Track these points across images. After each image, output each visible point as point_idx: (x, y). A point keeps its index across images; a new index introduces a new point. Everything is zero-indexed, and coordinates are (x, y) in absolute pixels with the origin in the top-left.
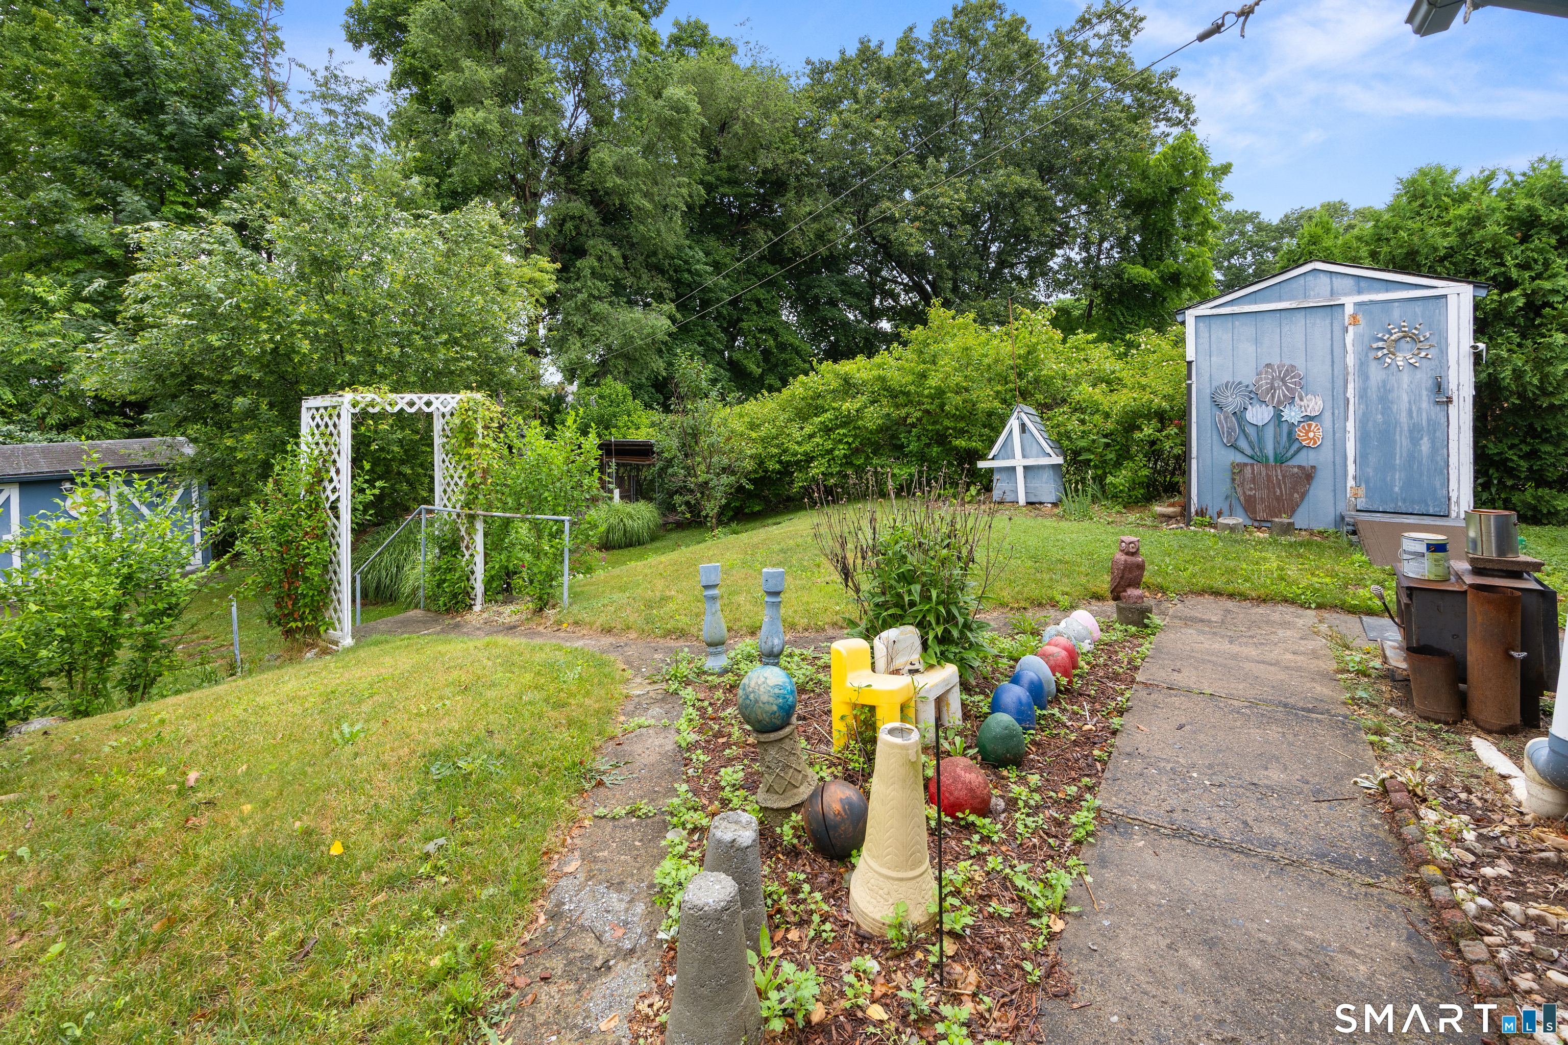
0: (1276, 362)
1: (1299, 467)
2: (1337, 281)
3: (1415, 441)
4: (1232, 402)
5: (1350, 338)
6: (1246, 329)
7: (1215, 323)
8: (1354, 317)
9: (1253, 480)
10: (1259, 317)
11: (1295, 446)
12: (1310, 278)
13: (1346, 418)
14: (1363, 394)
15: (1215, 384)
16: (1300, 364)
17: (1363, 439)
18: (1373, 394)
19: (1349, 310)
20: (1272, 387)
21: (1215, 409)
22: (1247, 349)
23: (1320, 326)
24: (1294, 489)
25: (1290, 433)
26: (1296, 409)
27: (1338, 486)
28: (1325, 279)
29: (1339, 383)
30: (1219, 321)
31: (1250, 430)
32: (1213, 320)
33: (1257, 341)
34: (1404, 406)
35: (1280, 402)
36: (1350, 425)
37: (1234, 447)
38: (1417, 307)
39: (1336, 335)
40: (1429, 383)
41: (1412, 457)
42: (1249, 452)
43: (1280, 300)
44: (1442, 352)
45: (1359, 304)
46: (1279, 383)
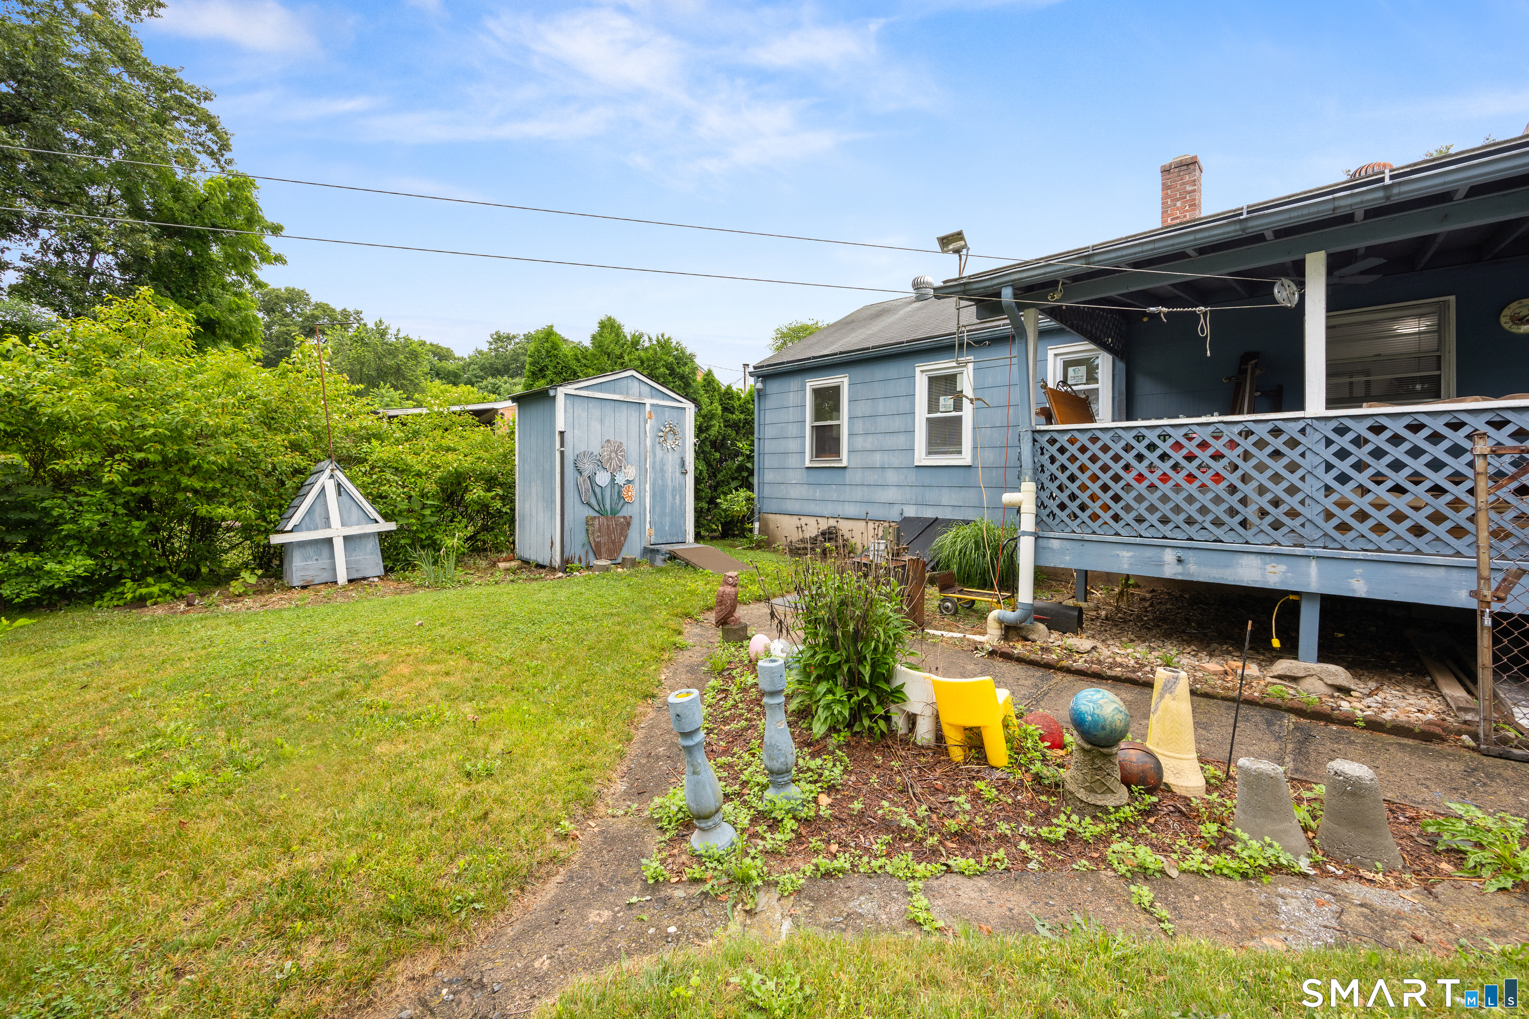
0: (612, 439)
1: (624, 517)
2: (641, 386)
3: (674, 498)
4: (588, 467)
5: (648, 427)
6: (595, 411)
7: (578, 402)
8: (650, 413)
9: (599, 531)
10: (604, 402)
11: (622, 502)
12: (628, 381)
13: (646, 482)
14: (653, 467)
15: (577, 452)
16: (624, 441)
17: (654, 496)
18: (658, 467)
19: (648, 408)
20: (610, 458)
21: (577, 473)
22: (596, 426)
23: (634, 414)
24: (620, 535)
25: (619, 493)
26: (622, 474)
27: (642, 531)
28: (636, 383)
29: (643, 457)
31: (598, 490)
32: (576, 399)
33: (602, 422)
34: (670, 475)
35: (614, 470)
36: (648, 489)
37: (589, 504)
38: (675, 413)
39: (642, 423)
40: (679, 461)
41: (673, 507)
42: (597, 508)
43: (614, 393)
44: (684, 442)
45: (652, 405)
46: (613, 455)
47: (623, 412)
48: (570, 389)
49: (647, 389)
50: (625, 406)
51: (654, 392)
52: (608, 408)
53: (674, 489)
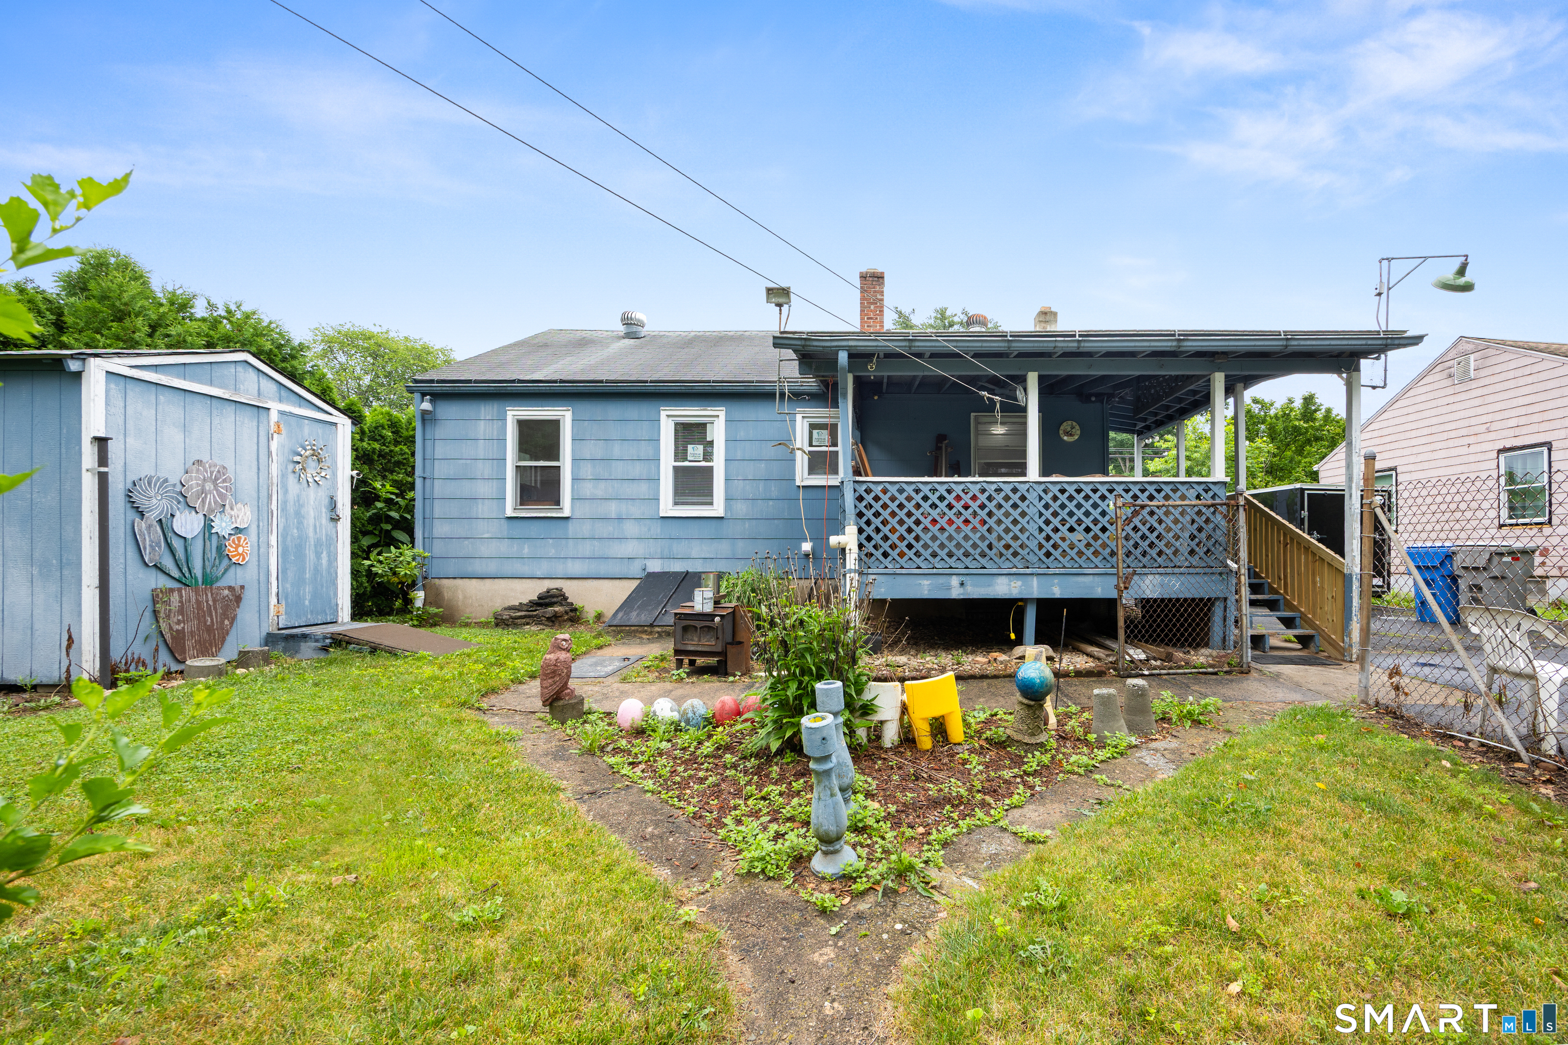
0: (205, 458)
1: (230, 588)
2: (264, 382)
3: (318, 555)
4: (156, 505)
5: (274, 446)
6: (173, 409)
7: (134, 391)
8: (278, 424)
9: (181, 611)
10: (189, 398)
11: (225, 562)
12: (240, 368)
13: (269, 532)
14: (284, 508)
15: (131, 477)
16: (229, 464)
17: (284, 554)
18: (291, 509)
19: (274, 416)
20: (203, 491)
21: (132, 514)
22: (173, 436)
23: (250, 425)
24: (225, 615)
25: (220, 549)
26: (226, 518)
27: (262, 609)
28: (252, 374)
29: (264, 494)
30: (139, 388)
31: (177, 544)
32: (130, 385)
33: (185, 429)
34: (311, 521)
35: (211, 510)
36: (273, 540)
37: (158, 568)
38: (319, 429)
39: (263, 440)
40: (326, 501)
41: (317, 570)
42: (176, 573)
43: (211, 384)
44: (334, 474)
45: (282, 413)
46: (209, 486)
47: (228, 418)
48: (120, 365)
49: (273, 387)
50: (231, 408)
51: (284, 393)
52: (199, 409)
53: (318, 543)
